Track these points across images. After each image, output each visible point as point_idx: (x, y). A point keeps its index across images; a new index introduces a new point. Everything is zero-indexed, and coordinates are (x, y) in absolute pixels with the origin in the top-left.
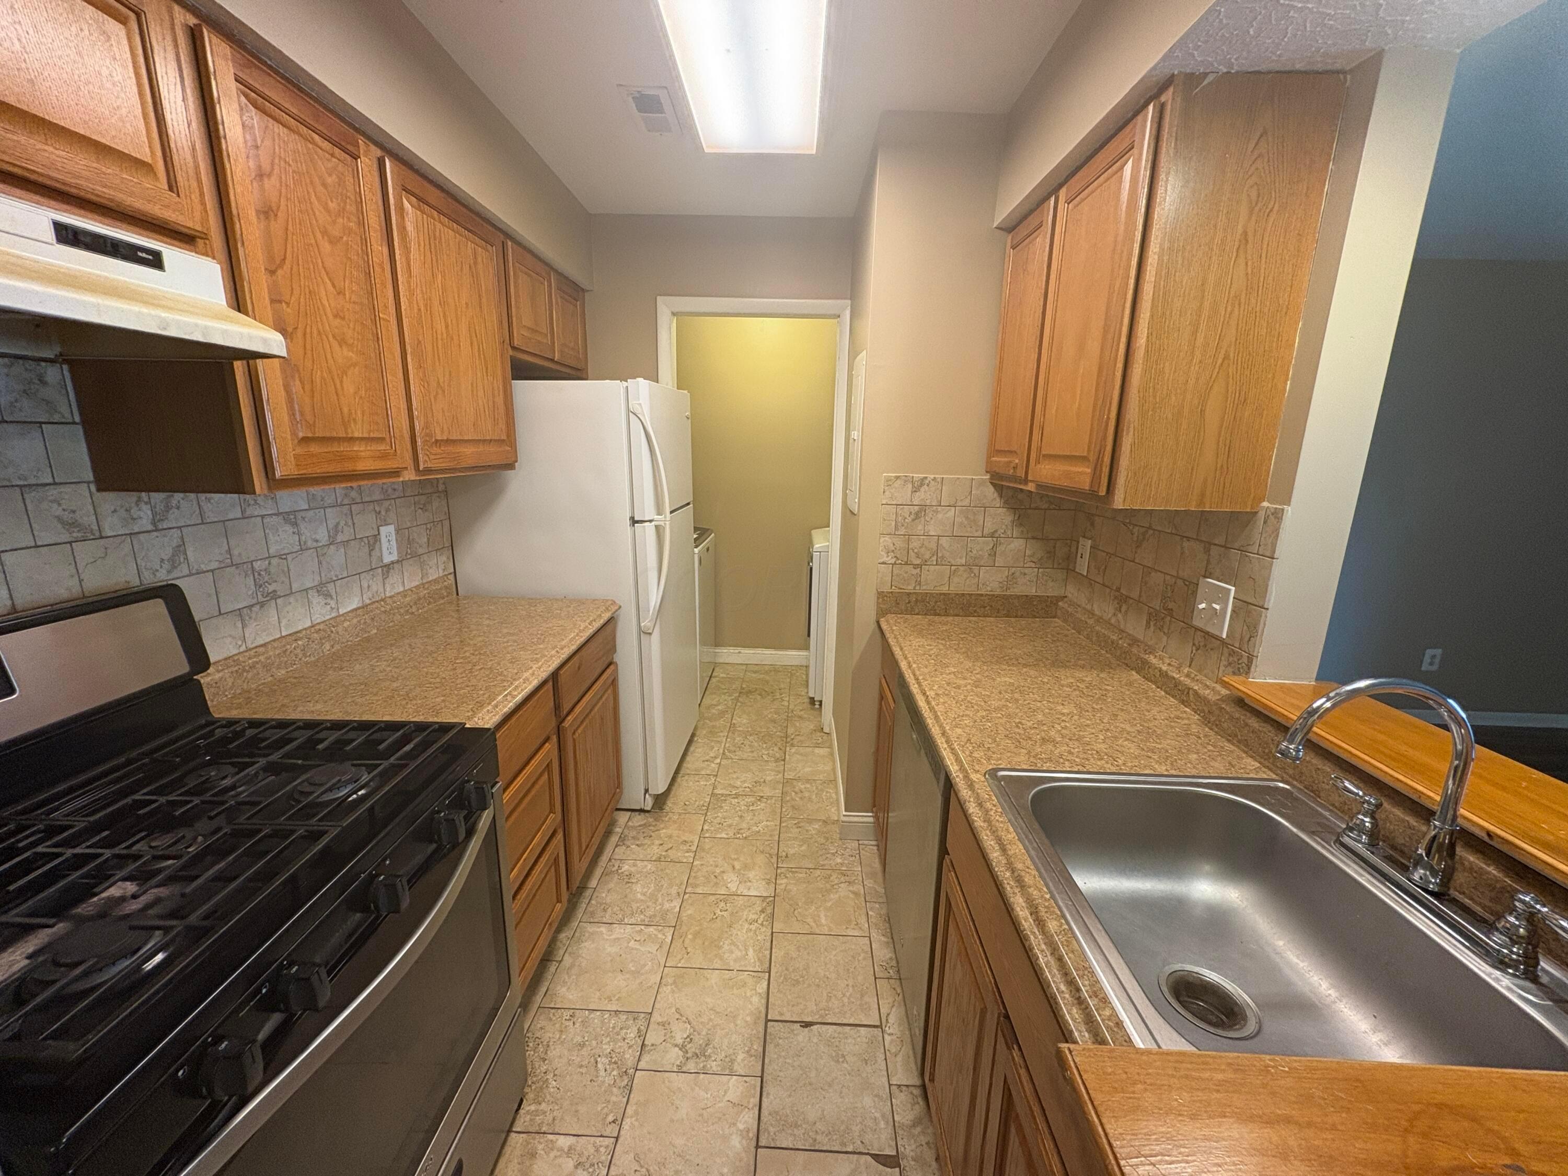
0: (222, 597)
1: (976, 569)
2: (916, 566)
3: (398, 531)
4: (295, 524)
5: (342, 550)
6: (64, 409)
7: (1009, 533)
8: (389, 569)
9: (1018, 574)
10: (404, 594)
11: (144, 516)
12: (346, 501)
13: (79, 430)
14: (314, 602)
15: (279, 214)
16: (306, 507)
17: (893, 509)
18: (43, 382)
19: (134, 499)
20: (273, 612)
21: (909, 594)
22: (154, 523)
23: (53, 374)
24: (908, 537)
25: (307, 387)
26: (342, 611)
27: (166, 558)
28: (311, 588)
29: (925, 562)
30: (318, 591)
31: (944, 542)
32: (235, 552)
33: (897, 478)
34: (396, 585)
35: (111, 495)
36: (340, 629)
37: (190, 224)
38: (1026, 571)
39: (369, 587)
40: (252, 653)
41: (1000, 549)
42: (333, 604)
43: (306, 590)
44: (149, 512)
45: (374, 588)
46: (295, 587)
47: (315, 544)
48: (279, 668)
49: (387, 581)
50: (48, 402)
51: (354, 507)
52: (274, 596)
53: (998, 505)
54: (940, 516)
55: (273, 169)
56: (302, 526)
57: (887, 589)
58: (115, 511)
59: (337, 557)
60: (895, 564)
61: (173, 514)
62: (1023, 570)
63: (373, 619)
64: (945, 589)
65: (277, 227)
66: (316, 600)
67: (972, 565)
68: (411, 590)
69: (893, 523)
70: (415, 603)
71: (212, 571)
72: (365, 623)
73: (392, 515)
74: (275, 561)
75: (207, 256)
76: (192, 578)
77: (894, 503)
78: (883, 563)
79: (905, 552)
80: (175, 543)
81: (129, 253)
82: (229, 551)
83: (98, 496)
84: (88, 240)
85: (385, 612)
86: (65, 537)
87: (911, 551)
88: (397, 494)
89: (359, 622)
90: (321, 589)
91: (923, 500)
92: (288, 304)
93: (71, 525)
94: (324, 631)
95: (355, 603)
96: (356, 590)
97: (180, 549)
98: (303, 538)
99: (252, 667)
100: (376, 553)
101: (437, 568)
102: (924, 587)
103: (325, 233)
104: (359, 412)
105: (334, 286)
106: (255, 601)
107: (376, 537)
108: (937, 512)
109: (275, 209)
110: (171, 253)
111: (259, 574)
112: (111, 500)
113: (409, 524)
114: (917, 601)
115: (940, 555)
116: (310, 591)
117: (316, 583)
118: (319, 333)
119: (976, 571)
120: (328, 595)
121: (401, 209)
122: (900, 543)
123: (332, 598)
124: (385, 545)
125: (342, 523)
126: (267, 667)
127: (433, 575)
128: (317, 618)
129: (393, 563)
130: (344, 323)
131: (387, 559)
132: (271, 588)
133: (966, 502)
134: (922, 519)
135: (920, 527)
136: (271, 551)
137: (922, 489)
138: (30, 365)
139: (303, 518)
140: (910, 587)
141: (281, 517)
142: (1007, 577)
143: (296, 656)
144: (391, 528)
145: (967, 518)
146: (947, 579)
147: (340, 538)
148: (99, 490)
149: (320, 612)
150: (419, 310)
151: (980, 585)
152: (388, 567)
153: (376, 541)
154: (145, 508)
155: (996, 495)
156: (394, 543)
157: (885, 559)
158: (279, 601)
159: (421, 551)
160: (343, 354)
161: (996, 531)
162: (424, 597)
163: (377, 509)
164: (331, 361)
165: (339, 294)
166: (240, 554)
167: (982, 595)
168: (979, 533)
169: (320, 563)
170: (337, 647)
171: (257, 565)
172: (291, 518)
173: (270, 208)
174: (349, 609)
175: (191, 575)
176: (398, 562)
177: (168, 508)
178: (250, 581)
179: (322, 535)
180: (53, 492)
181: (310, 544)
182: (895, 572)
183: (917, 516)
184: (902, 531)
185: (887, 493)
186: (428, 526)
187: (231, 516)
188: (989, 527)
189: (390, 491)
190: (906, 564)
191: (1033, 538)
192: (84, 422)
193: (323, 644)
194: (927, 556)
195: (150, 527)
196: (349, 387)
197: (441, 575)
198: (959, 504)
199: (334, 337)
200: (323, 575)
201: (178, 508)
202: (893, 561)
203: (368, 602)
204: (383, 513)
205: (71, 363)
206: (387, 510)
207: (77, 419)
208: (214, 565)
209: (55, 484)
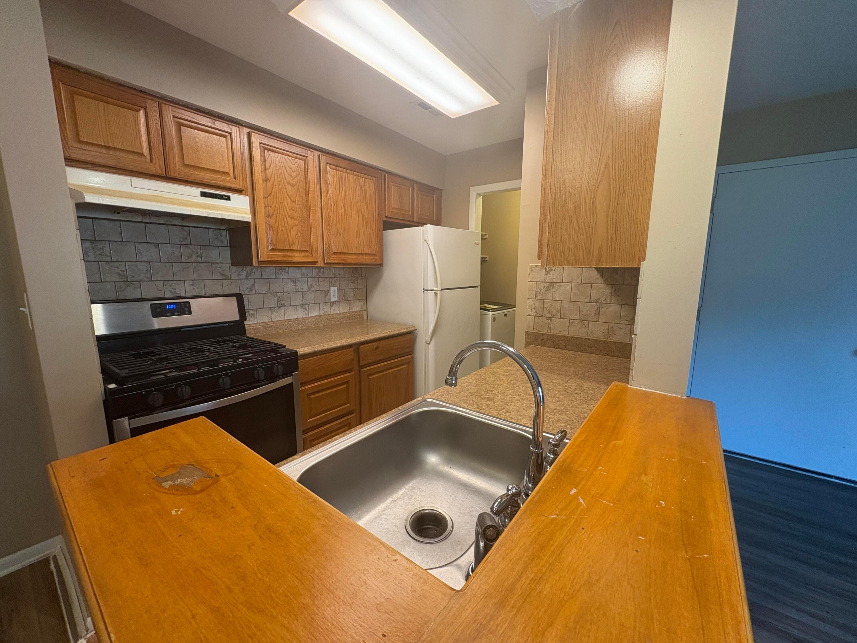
0: (265, 302)
1: (586, 323)
2: (548, 318)
3: (339, 290)
4: (295, 282)
5: (313, 294)
6: (226, 243)
7: (608, 300)
8: (333, 304)
9: (615, 328)
10: (338, 314)
11: (244, 275)
12: (317, 276)
13: (229, 248)
14: (299, 310)
15: (271, 180)
16: (300, 277)
17: (534, 284)
18: (221, 235)
19: (241, 269)
20: (283, 311)
21: (543, 334)
22: (246, 277)
23: (224, 233)
24: (543, 301)
25: (275, 233)
26: (310, 316)
27: (248, 287)
28: (298, 305)
29: (554, 316)
30: (301, 307)
31: (564, 304)
32: (272, 289)
33: (537, 266)
34: (335, 310)
35: (235, 267)
36: (307, 321)
37: (238, 187)
38: (622, 326)
39: (323, 309)
40: (272, 323)
41: (602, 311)
42: (307, 312)
43: (297, 305)
44: (245, 274)
45: (326, 310)
46: (292, 303)
47: (302, 290)
48: (280, 329)
49: (332, 308)
50: (222, 241)
51: (320, 279)
52: (284, 305)
53: (600, 282)
54: (562, 288)
55: (270, 166)
56: (298, 283)
57: (531, 330)
58: (236, 272)
59: (310, 296)
60: (536, 316)
61: (253, 274)
62: (620, 326)
63: (321, 321)
64: (566, 334)
65: (269, 184)
66: (300, 310)
67: (583, 320)
68: (342, 313)
69: (534, 293)
70: (343, 318)
71: (263, 294)
72: (318, 321)
73: (337, 284)
74: (285, 294)
75: (245, 195)
76: (256, 295)
77: (535, 281)
78: (529, 315)
79: (541, 310)
80: (252, 283)
81: (221, 197)
82: (269, 288)
83: (231, 267)
84: (208, 195)
85: (328, 319)
86: (221, 278)
87: (545, 309)
88: (340, 276)
89: (315, 320)
90: (302, 306)
91: (551, 279)
92: (271, 207)
93: (223, 275)
94: (300, 321)
95: (316, 314)
96: (318, 309)
97: (253, 285)
98: (297, 288)
99: (270, 327)
100: (327, 297)
101: (357, 307)
102: (553, 331)
103: (289, 183)
104: (297, 241)
105: (291, 200)
106: (276, 306)
107: (329, 291)
108: (560, 286)
109: (269, 179)
110: (232, 196)
111: (279, 297)
112: (234, 269)
113: (345, 288)
114: (547, 339)
115: (562, 312)
116: (298, 306)
117: (301, 304)
118: (283, 215)
119: (586, 324)
120: (305, 309)
121: (326, 171)
122: (538, 304)
123: (306, 310)
124: (332, 294)
125: (314, 284)
126: (276, 328)
127: (355, 309)
128: (300, 316)
129: (335, 301)
130: (294, 211)
131: (332, 300)
132: (283, 303)
133: (579, 280)
134: (551, 290)
135: (550, 295)
136: (284, 290)
137: (551, 273)
138: (219, 231)
139: (298, 281)
140: (545, 331)
141: (290, 279)
142: (608, 329)
143: (287, 327)
144: (336, 288)
145: (579, 290)
146: (567, 327)
147: (312, 289)
148: (232, 266)
149: (301, 314)
150: (331, 205)
151: (589, 333)
152: (333, 303)
153: (328, 292)
154: (245, 272)
155: (599, 276)
156: (336, 293)
157: (530, 313)
158: (285, 307)
159: (349, 299)
160: (291, 222)
161: (599, 299)
162: (347, 317)
163: (330, 280)
164: (286, 225)
165: (293, 202)
166: (273, 290)
167: (589, 339)
168: (588, 300)
169: (303, 297)
170: (304, 327)
171: (279, 294)
172: (294, 280)
173: (268, 178)
174: (313, 315)
175: (256, 294)
176: (338, 301)
177: (251, 272)
178: (276, 299)
179: (305, 287)
180: (220, 265)
181: (300, 289)
182: (536, 321)
183: (548, 289)
184: (539, 297)
185: (531, 275)
186: (355, 290)
187: (272, 277)
188: (594, 296)
189: (337, 274)
190: (542, 316)
191: (626, 304)
192: (230, 247)
193: (298, 325)
194: (555, 313)
195: (245, 278)
196: (293, 233)
197: (359, 310)
198: (574, 281)
199: (289, 216)
200: (304, 301)
201: (254, 273)
202: (535, 314)
203: (322, 314)
204: (333, 282)
205: (229, 230)
206: (335, 281)
207: (229, 245)
208: (264, 292)
209: (220, 263)
